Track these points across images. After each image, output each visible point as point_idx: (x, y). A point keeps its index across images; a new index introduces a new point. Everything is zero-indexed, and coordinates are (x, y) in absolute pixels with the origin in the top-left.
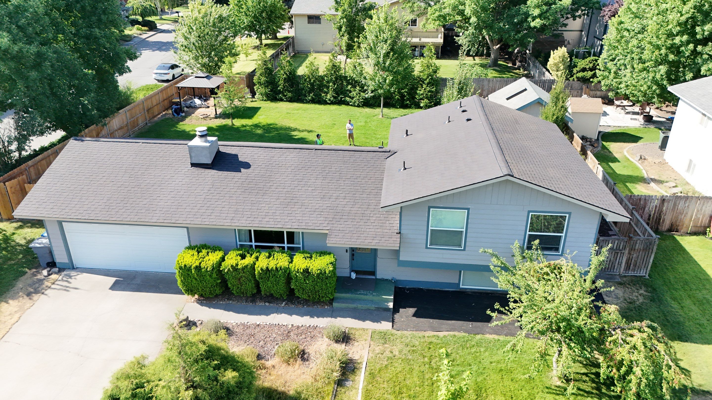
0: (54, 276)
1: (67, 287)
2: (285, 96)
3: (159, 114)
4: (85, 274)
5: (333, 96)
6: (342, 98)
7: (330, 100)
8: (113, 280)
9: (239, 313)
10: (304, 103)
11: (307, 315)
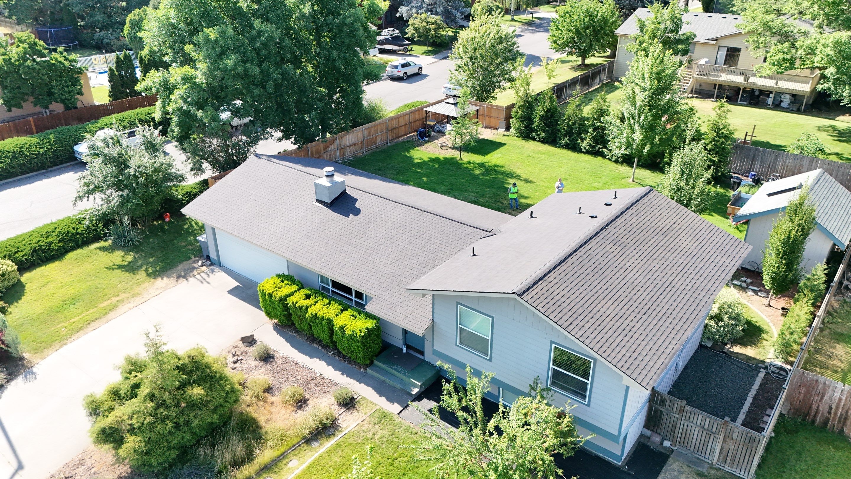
0: (204, 268)
1: (204, 279)
2: (538, 135)
3: (405, 135)
4: (223, 273)
5: (590, 145)
6: (600, 148)
7: (585, 148)
8: (235, 284)
9: (293, 346)
10: (556, 147)
11: (339, 371)
